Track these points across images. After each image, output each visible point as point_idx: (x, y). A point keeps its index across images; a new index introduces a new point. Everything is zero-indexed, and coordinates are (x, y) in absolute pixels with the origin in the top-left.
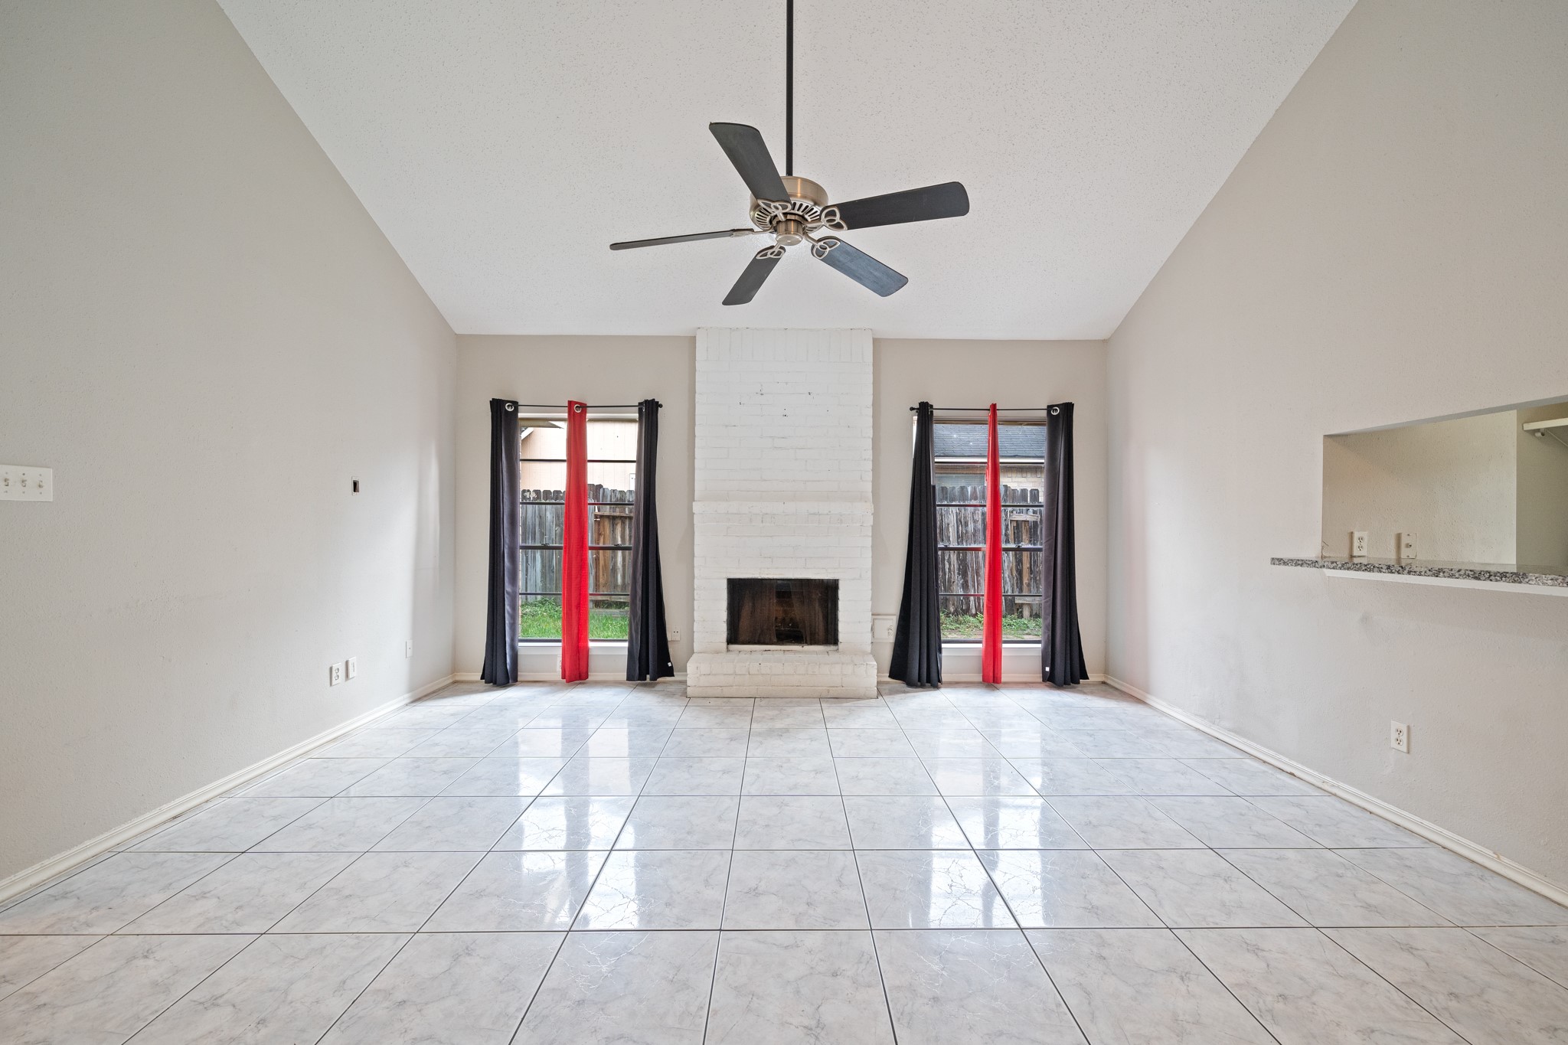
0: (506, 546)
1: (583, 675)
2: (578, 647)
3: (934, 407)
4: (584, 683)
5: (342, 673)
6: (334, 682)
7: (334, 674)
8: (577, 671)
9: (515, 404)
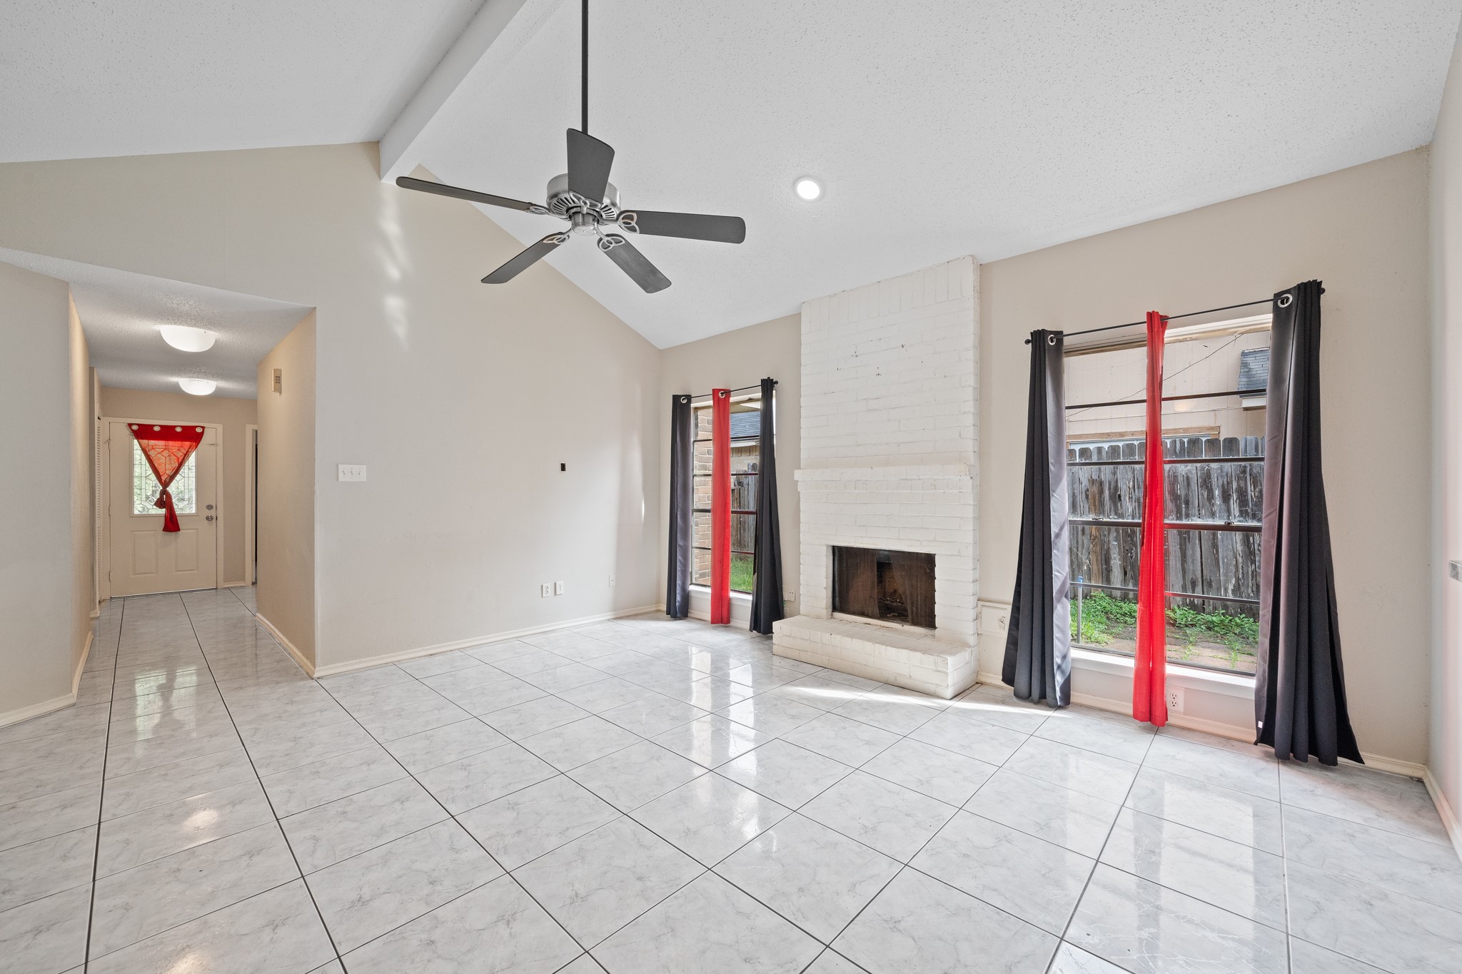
0: (679, 509)
1: (725, 620)
2: (721, 596)
3: (1064, 333)
4: (726, 627)
5: (551, 590)
6: (544, 595)
7: (544, 589)
8: (722, 616)
9: (689, 398)
